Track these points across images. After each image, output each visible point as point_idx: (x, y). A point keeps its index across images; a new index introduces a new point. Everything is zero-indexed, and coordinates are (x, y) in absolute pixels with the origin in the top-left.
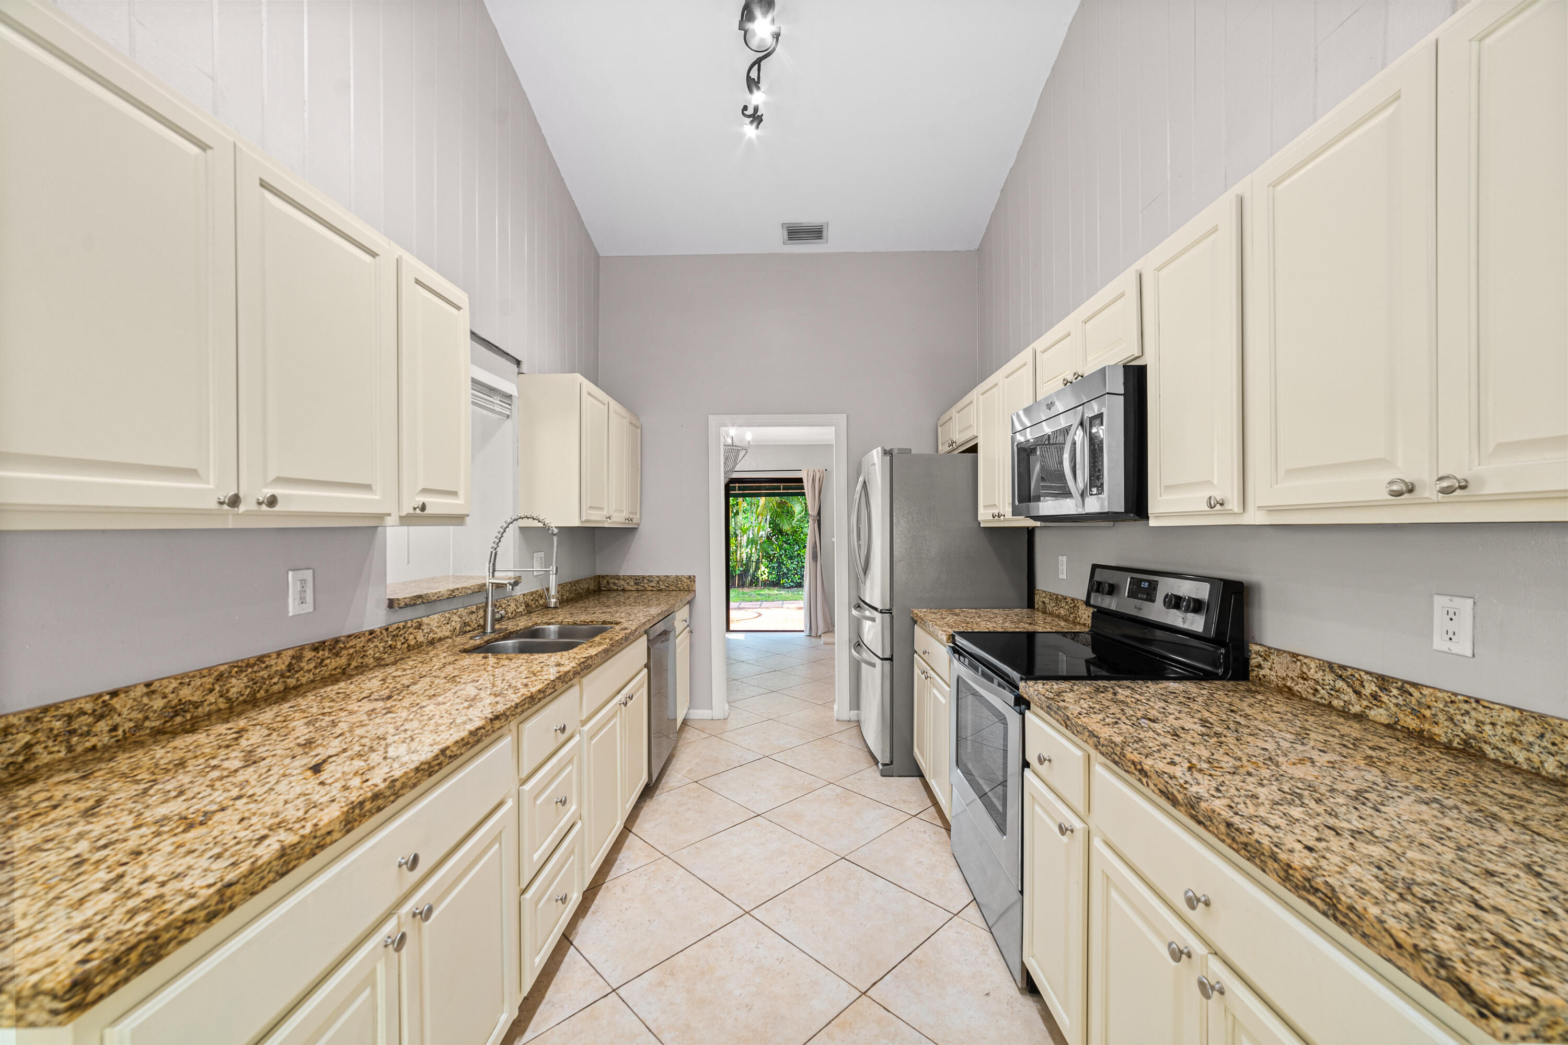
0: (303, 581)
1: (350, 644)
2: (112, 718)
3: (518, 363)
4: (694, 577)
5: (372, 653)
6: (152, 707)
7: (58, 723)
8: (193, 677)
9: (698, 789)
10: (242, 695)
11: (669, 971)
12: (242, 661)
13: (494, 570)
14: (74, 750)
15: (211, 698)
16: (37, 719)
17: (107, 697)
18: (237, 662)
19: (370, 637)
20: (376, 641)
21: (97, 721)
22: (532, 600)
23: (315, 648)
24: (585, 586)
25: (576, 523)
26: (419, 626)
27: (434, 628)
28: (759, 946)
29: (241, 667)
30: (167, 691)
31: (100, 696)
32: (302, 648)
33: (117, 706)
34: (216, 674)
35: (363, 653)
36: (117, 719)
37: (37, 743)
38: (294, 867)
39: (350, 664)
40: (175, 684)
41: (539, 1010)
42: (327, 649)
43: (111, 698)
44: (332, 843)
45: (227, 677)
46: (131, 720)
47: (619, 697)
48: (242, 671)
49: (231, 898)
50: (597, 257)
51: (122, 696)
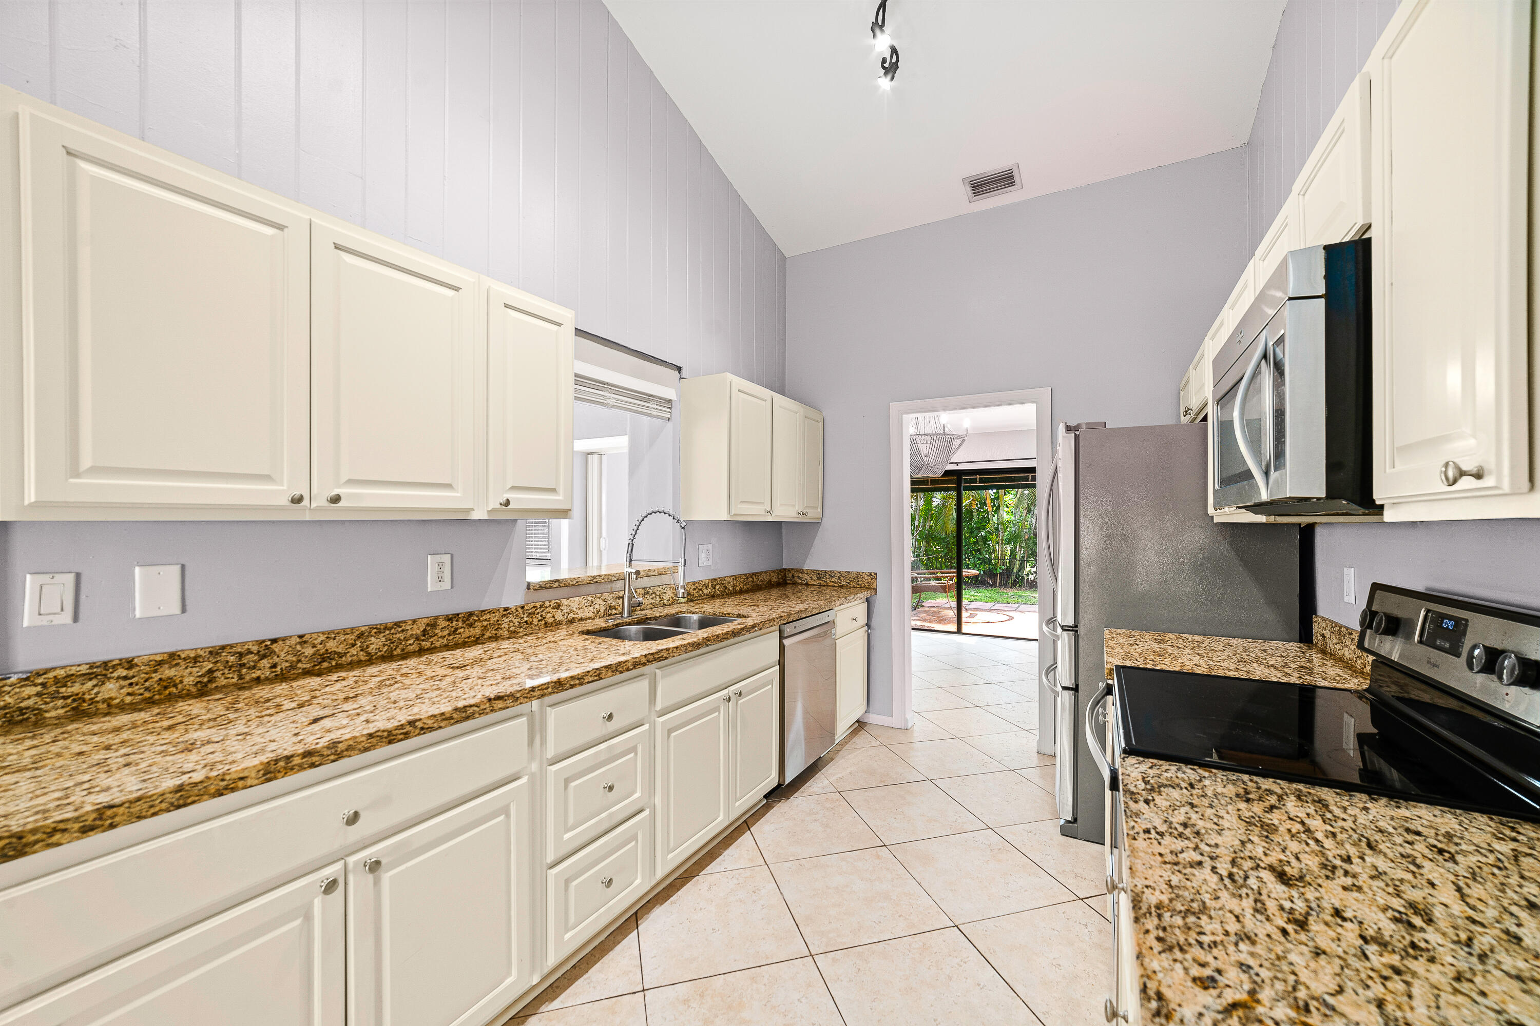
0: (441, 565)
1: (484, 618)
2: (272, 658)
3: (679, 369)
4: (875, 574)
5: (507, 626)
6: (304, 653)
7: (232, 658)
8: (338, 633)
9: (837, 800)
10: (381, 651)
11: (701, 990)
12: (381, 624)
13: (631, 560)
14: (244, 678)
15: (353, 651)
16: (217, 654)
17: (269, 643)
18: (377, 625)
19: (505, 613)
20: (511, 618)
21: (261, 659)
22: (694, 589)
23: (449, 619)
24: (766, 578)
25: (725, 517)
26: (558, 607)
27: (575, 610)
28: (803, 1000)
29: (380, 629)
30: (316, 642)
31: (264, 641)
32: (437, 618)
33: (277, 650)
34: (357, 633)
35: (498, 626)
36: (276, 659)
37: (217, 670)
38: (193, 802)
39: (484, 635)
40: (322, 638)
41: (577, 983)
42: (460, 620)
43: (272, 644)
44: (245, 788)
45: (367, 636)
46: (287, 661)
47: (725, 692)
48: (380, 633)
49: (112, 818)
50: (783, 259)
51: (281, 643)
